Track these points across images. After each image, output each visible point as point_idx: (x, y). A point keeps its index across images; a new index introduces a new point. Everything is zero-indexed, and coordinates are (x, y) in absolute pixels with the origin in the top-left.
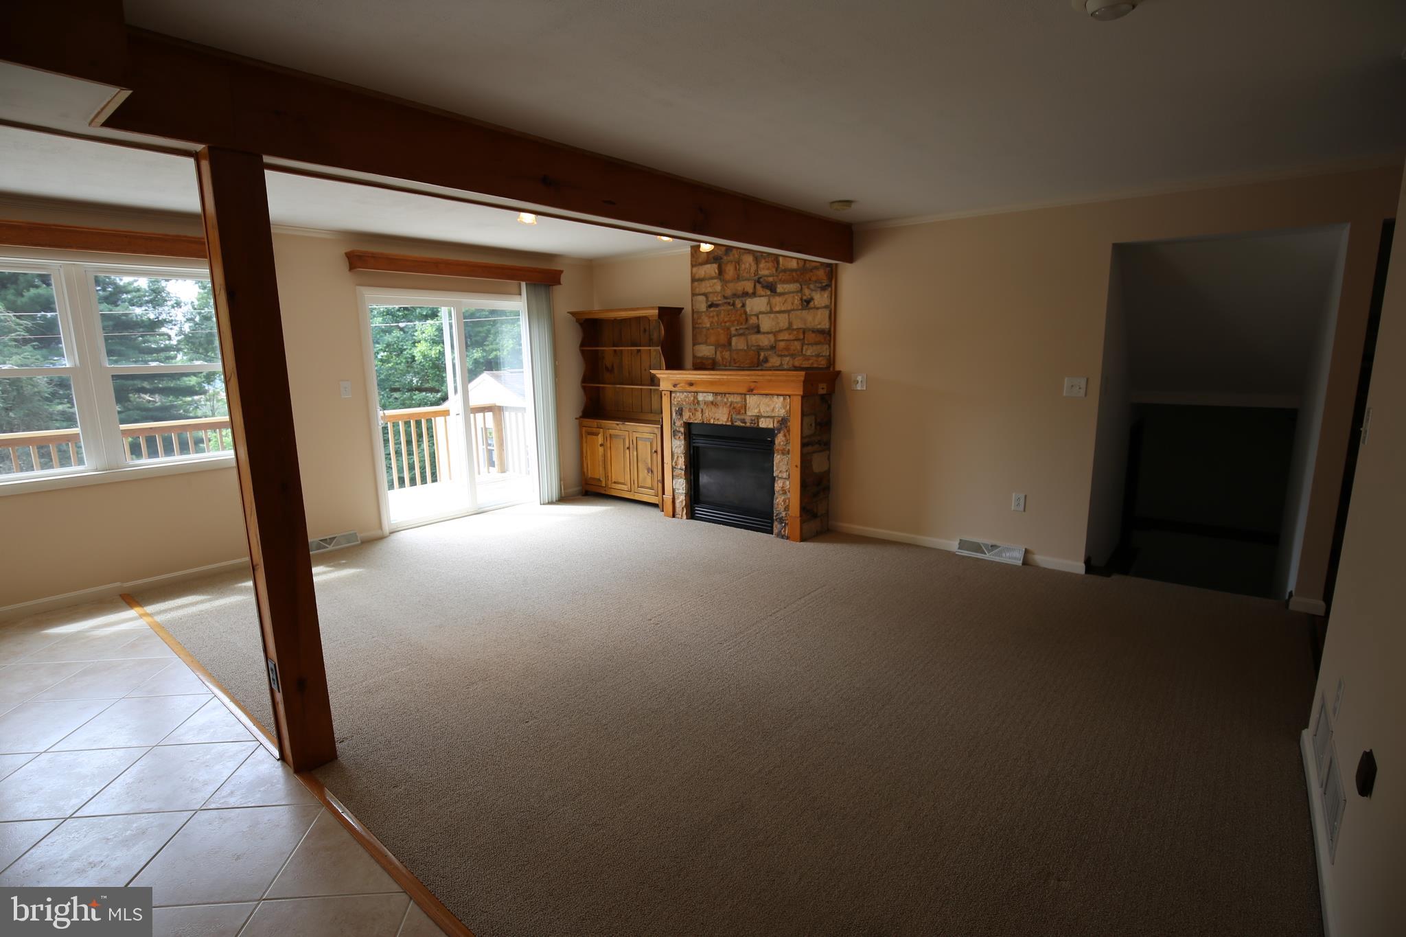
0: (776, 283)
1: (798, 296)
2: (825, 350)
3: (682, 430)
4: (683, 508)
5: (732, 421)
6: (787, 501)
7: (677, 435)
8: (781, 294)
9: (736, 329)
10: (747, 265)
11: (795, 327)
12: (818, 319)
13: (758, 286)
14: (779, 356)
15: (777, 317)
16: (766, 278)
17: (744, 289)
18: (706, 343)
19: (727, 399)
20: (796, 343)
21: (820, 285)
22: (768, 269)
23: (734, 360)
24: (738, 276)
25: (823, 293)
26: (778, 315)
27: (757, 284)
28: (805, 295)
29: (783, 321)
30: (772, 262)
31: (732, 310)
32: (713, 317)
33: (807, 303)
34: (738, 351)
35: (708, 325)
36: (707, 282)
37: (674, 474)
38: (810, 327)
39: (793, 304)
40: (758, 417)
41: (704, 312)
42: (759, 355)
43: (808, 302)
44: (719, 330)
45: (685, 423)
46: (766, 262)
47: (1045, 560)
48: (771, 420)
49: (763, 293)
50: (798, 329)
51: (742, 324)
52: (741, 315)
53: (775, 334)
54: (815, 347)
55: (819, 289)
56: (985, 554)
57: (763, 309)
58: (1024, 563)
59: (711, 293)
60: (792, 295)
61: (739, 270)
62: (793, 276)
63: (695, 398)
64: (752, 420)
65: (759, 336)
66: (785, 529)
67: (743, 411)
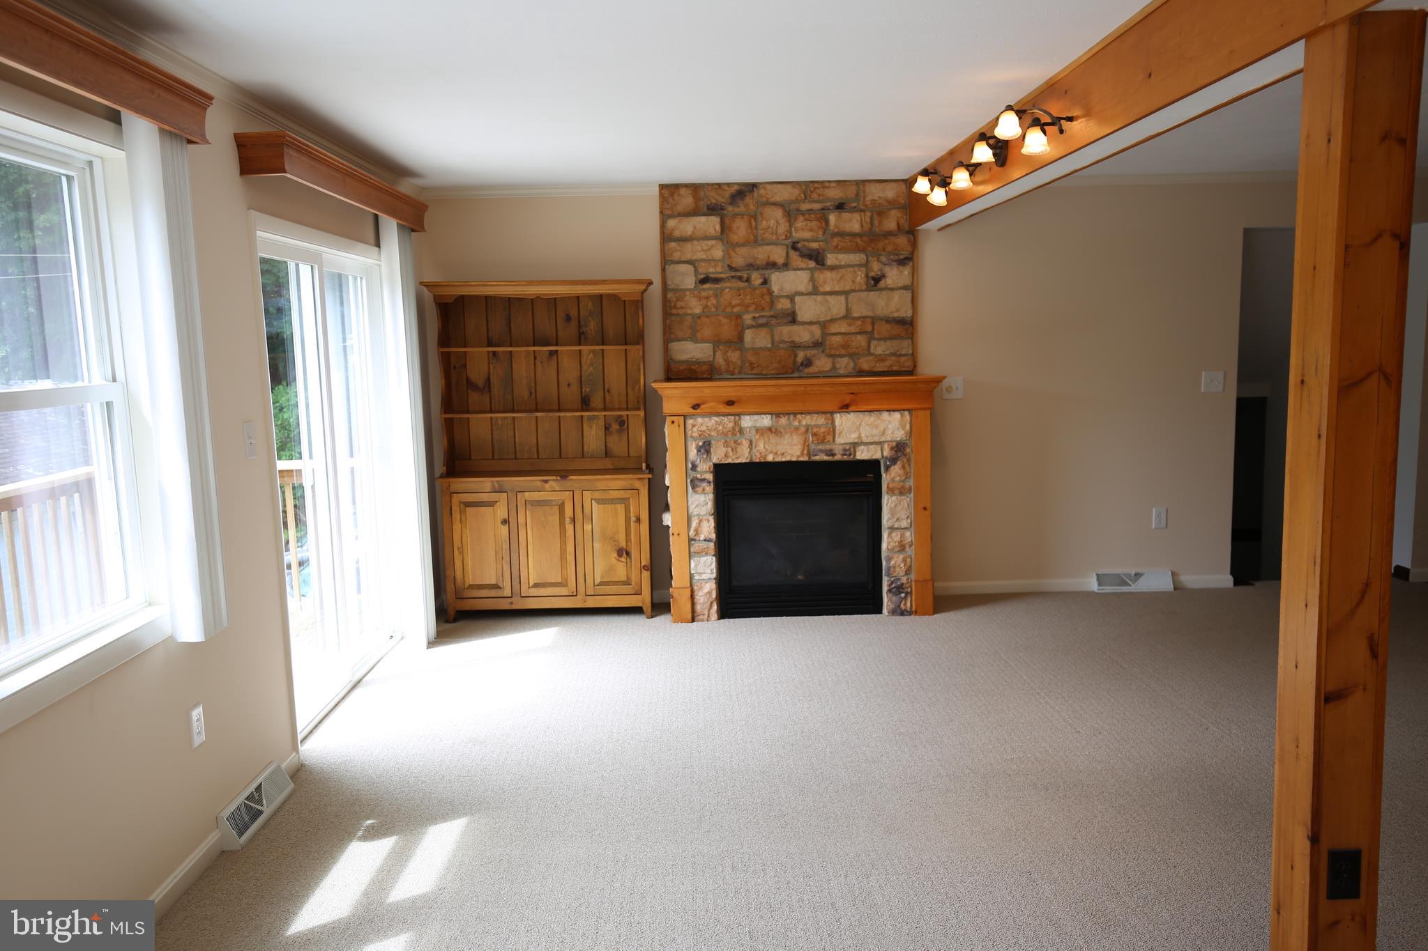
0: (824, 250)
1: (862, 271)
2: (905, 346)
3: (710, 477)
4: (712, 603)
5: (809, 454)
6: (908, 560)
7: (697, 486)
8: (833, 268)
9: (754, 318)
10: (772, 223)
11: (856, 315)
12: (891, 304)
13: (794, 254)
14: (830, 356)
15: (826, 301)
16: (806, 243)
17: (769, 258)
18: (693, 338)
19: (800, 422)
20: (859, 337)
21: (896, 257)
22: (811, 230)
23: (751, 364)
24: (756, 237)
25: (901, 268)
26: (828, 297)
27: (792, 253)
28: (873, 271)
29: (837, 306)
30: (818, 219)
31: (744, 288)
32: (707, 298)
33: (875, 282)
34: (756, 351)
35: (698, 310)
36: (695, 242)
37: (692, 550)
38: (882, 315)
39: (853, 282)
40: (855, 445)
41: (690, 290)
42: (796, 356)
43: (877, 280)
44: (721, 318)
45: (715, 465)
46: (806, 220)
47: (1192, 580)
48: (878, 448)
49: (803, 265)
50: (863, 318)
51: (763, 309)
52: (762, 296)
53: (824, 325)
54: (889, 343)
55: (895, 263)
56: (1130, 585)
57: (802, 288)
58: (1175, 589)
59: (704, 260)
60: (852, 269)
61: (756, 229)
62: (856, 243)
63: (737, 423)
64: (845, 450)
65: (795, 328)
66: (906, 602)
67: (829, 438)
